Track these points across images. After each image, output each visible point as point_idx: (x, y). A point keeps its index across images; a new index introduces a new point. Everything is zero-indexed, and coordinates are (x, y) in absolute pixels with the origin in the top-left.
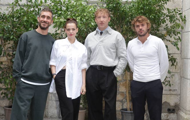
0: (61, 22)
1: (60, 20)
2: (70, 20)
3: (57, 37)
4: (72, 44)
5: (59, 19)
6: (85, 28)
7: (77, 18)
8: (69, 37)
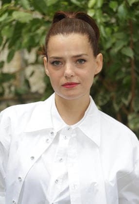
0: (19, 27)
1: (15, 15)
2: (63, 20)
3: (7, 91)
4: (73, 127)
5: (10, 13)
6: (129, 45)
7: (86, 4)
8: (62, 96)
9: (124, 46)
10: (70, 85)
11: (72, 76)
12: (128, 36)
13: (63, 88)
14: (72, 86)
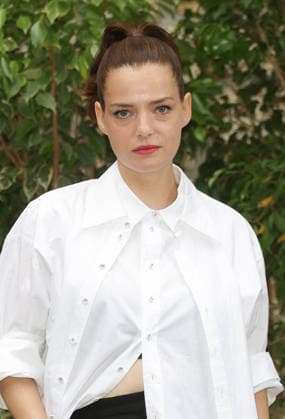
8: (132, 168)
9: (41, 91)
10: (145, 150)
11: (150, 135)
12: (49, 74)
13: (134, 154)
14: (149, 151)
